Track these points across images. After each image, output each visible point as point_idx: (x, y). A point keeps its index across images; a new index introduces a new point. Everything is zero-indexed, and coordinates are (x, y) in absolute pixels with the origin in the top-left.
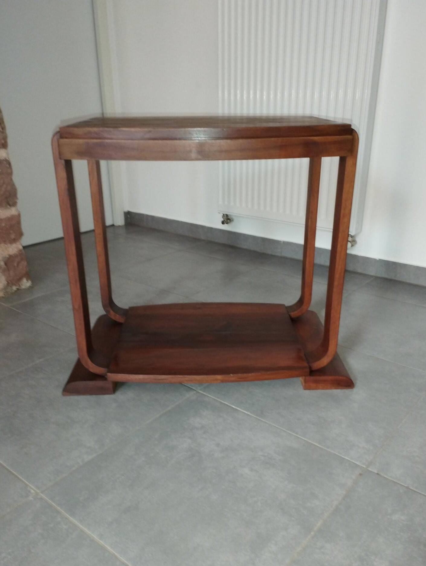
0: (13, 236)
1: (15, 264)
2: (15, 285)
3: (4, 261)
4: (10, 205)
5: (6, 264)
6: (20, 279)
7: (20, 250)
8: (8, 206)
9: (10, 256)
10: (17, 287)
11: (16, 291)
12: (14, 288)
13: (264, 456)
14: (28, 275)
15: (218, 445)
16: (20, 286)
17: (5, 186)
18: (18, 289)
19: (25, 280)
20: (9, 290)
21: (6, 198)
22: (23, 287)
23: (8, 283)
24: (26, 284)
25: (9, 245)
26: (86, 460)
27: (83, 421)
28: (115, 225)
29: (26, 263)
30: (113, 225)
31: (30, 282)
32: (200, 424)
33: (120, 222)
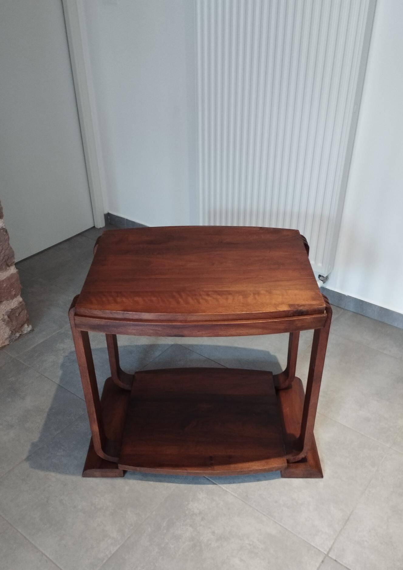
0: (13, 293)
1: (17, 315)
2: (19, 332)
3: (7, 315)
4: (9, 266)
5: (9, 317)
6: (22, 325)
7: (21, 303)
8: (8, 268)
9: (12, 309)
10: (20, 334)
11: (19, 337)
12: (18, 335)
13: (250, 545)
14: (28, 321)
15: (213, 533)
16: (22, 331)
17: (3, 251)
18: (20, 335)
19: (26, 326)
20: (13, 337)
21: (5, 261)
22: (25, 332)
23: (12, 332)
24: (27, 328)
25: (11, 300)
26: (113, 552)
27: (104, 508)
28: (96, 227)
29: (26, 311)
30: (94, 227)
31: (30, 326)
32: (198, 509)
33: (101, 223)
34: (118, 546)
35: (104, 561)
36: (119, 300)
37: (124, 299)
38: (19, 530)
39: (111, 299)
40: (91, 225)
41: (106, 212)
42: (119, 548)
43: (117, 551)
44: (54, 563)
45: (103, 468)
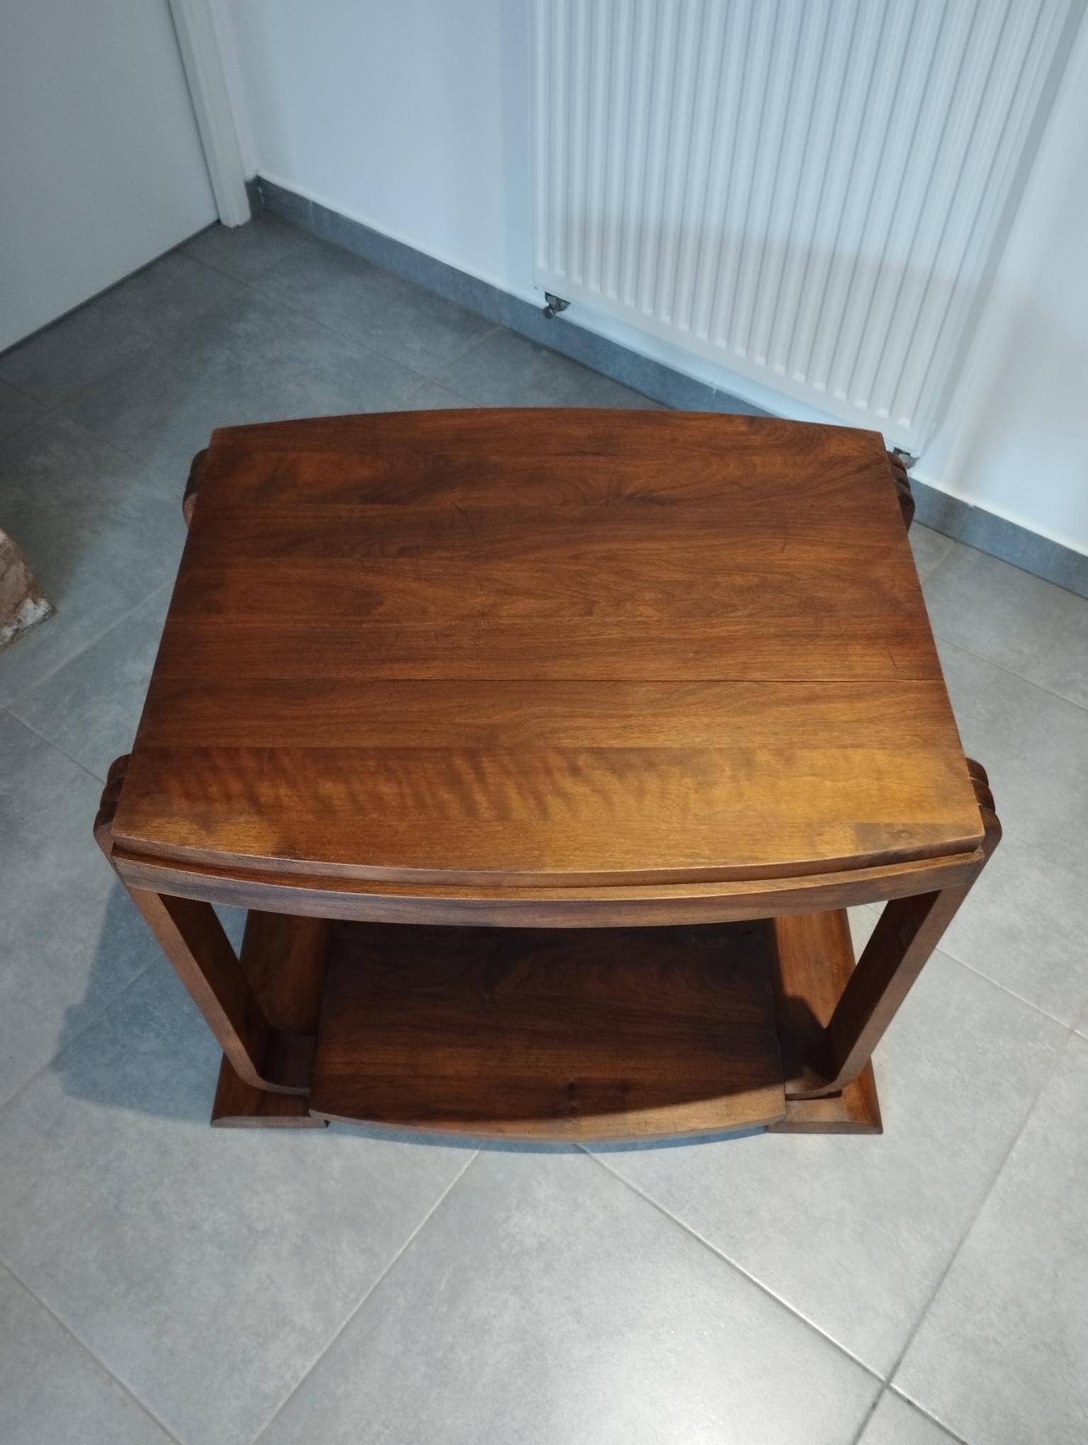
2: (10, 625)
6: (18, 605)
10: (15, 627)
11: (13, 638)
12: (8, 632)
14: (35, 590)
16: (19, 621)
18: (16, 631)
19: (29, 604)
22: (30, 621)
24: (33, 611)
26: (303, 1375)
27: (276, 1230)
28: (224, 222)
29: (22, 565)
30: (218, 222)
31: (43, 603)
32: (534, 1235)
33: (237, 212)
34: (318, 1356)
35: (281, 1404)
36: (265, 791)
37: (283, 791)
38: (45, 1301)
39: (236, 786)
40: (207, 219)
41: (250, 175)
42: (319, 1362)
43: (314, 1370)
44: (144, 1409)
45: (267, 1114)
